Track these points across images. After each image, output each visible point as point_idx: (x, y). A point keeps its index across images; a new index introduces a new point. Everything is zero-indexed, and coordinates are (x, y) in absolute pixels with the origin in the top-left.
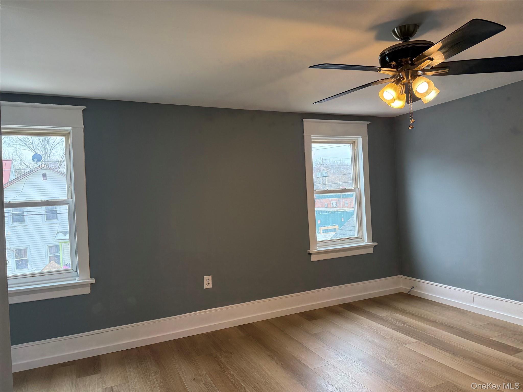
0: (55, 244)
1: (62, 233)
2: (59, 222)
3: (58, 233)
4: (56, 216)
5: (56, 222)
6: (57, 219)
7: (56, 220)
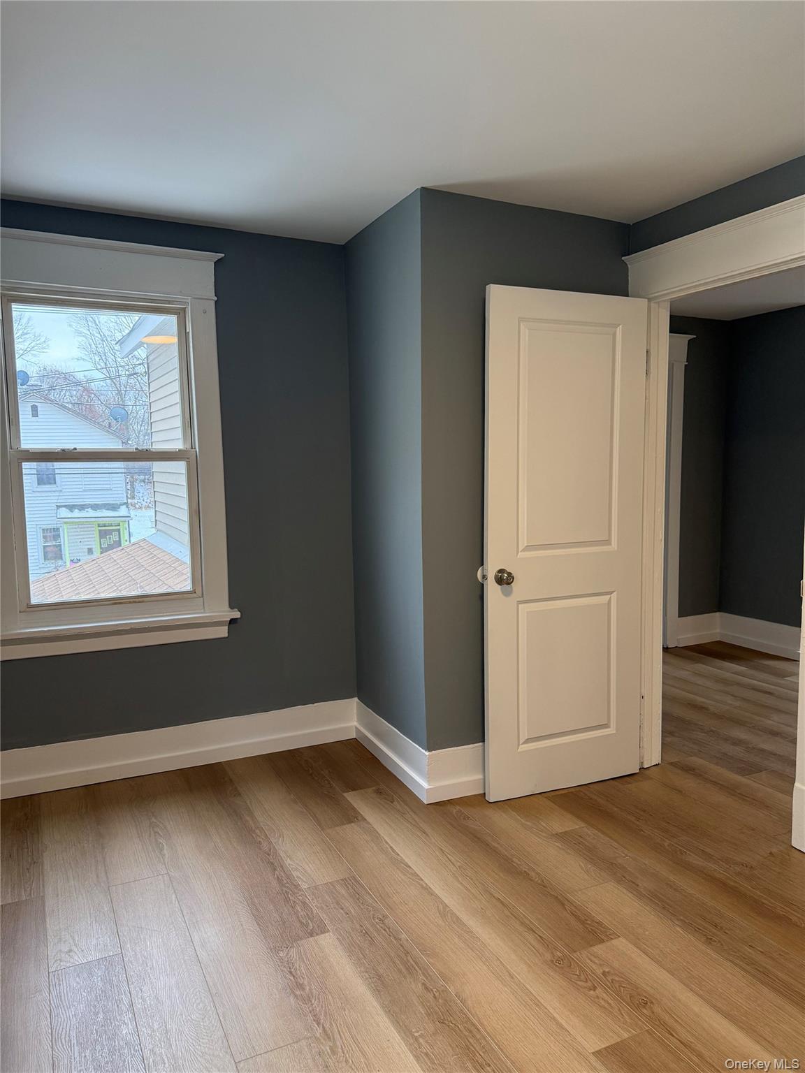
0: (52, 526)
1: (64, 508)
2: (60, 489)
3: (58, 507)
4: (52, 479)
5: (54, 489)
6: (55, 483)
7: (55, 486)
